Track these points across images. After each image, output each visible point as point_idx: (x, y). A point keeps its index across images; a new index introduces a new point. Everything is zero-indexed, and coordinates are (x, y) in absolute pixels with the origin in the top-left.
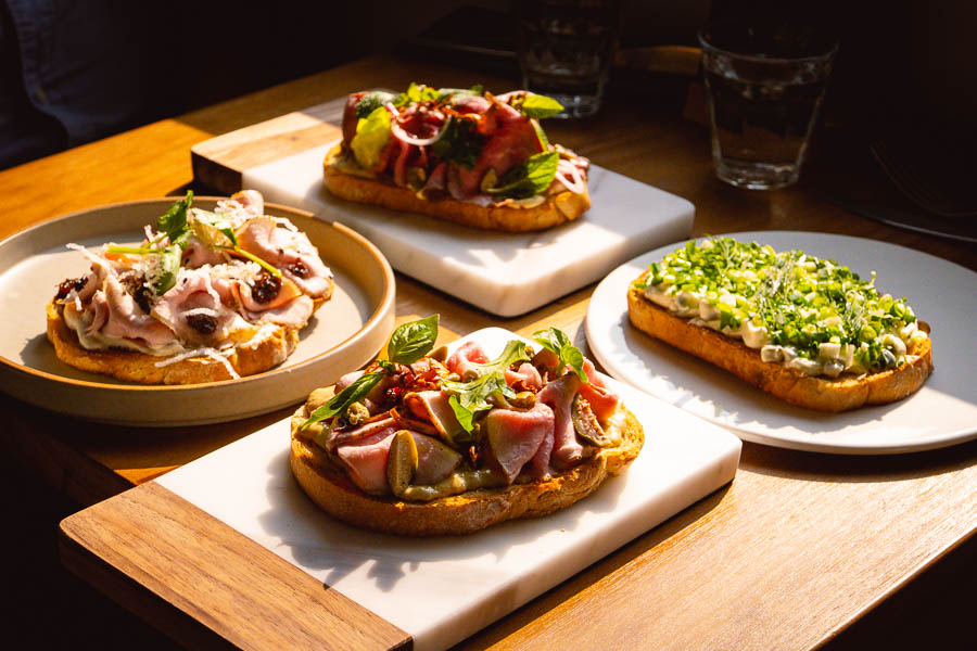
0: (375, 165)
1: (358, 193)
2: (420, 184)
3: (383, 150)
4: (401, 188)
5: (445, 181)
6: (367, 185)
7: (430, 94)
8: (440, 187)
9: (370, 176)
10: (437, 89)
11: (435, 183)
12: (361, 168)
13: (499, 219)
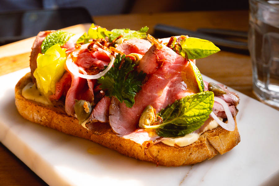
0: (50, 93)
1: (36, 117)
2: (86, 116)
3: (58, 81)
4: (70, 116)
5: (107, 114)
6: (43, 111)
7: (103, 33)
8: (102, 120)
9: (46, 103)
10: (110, 29)
11: (99, 115)
12: (40, 95)
13: (155, 154)
